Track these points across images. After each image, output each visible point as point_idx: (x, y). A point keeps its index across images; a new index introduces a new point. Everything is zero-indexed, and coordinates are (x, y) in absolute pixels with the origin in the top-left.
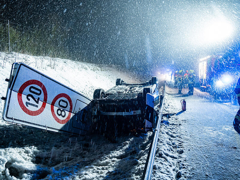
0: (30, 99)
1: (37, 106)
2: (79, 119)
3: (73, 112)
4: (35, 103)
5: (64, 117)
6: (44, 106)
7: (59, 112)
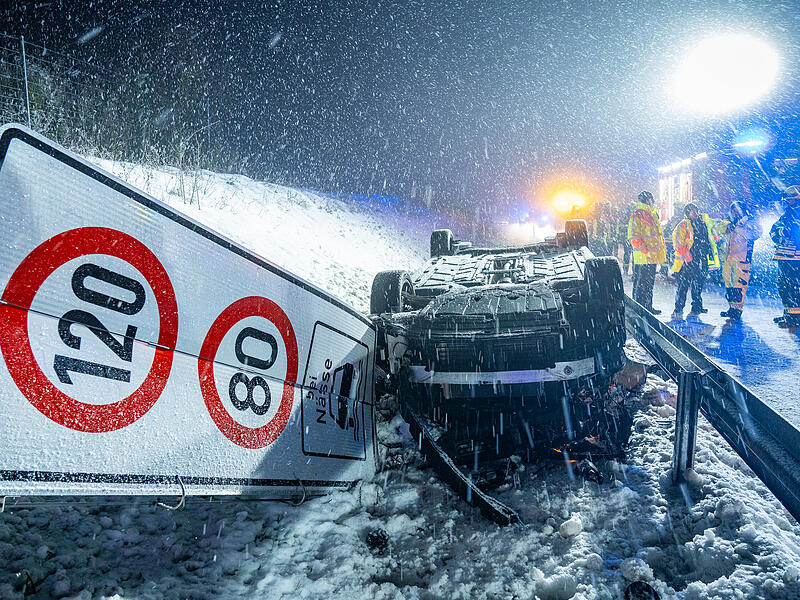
0: (79, 339)
1: (123, 375)
2: (327, 411)
3: (299, 381)
4: (113, 360)
5: (261, 410)
6: (161, 368)
7: (241, 392)
